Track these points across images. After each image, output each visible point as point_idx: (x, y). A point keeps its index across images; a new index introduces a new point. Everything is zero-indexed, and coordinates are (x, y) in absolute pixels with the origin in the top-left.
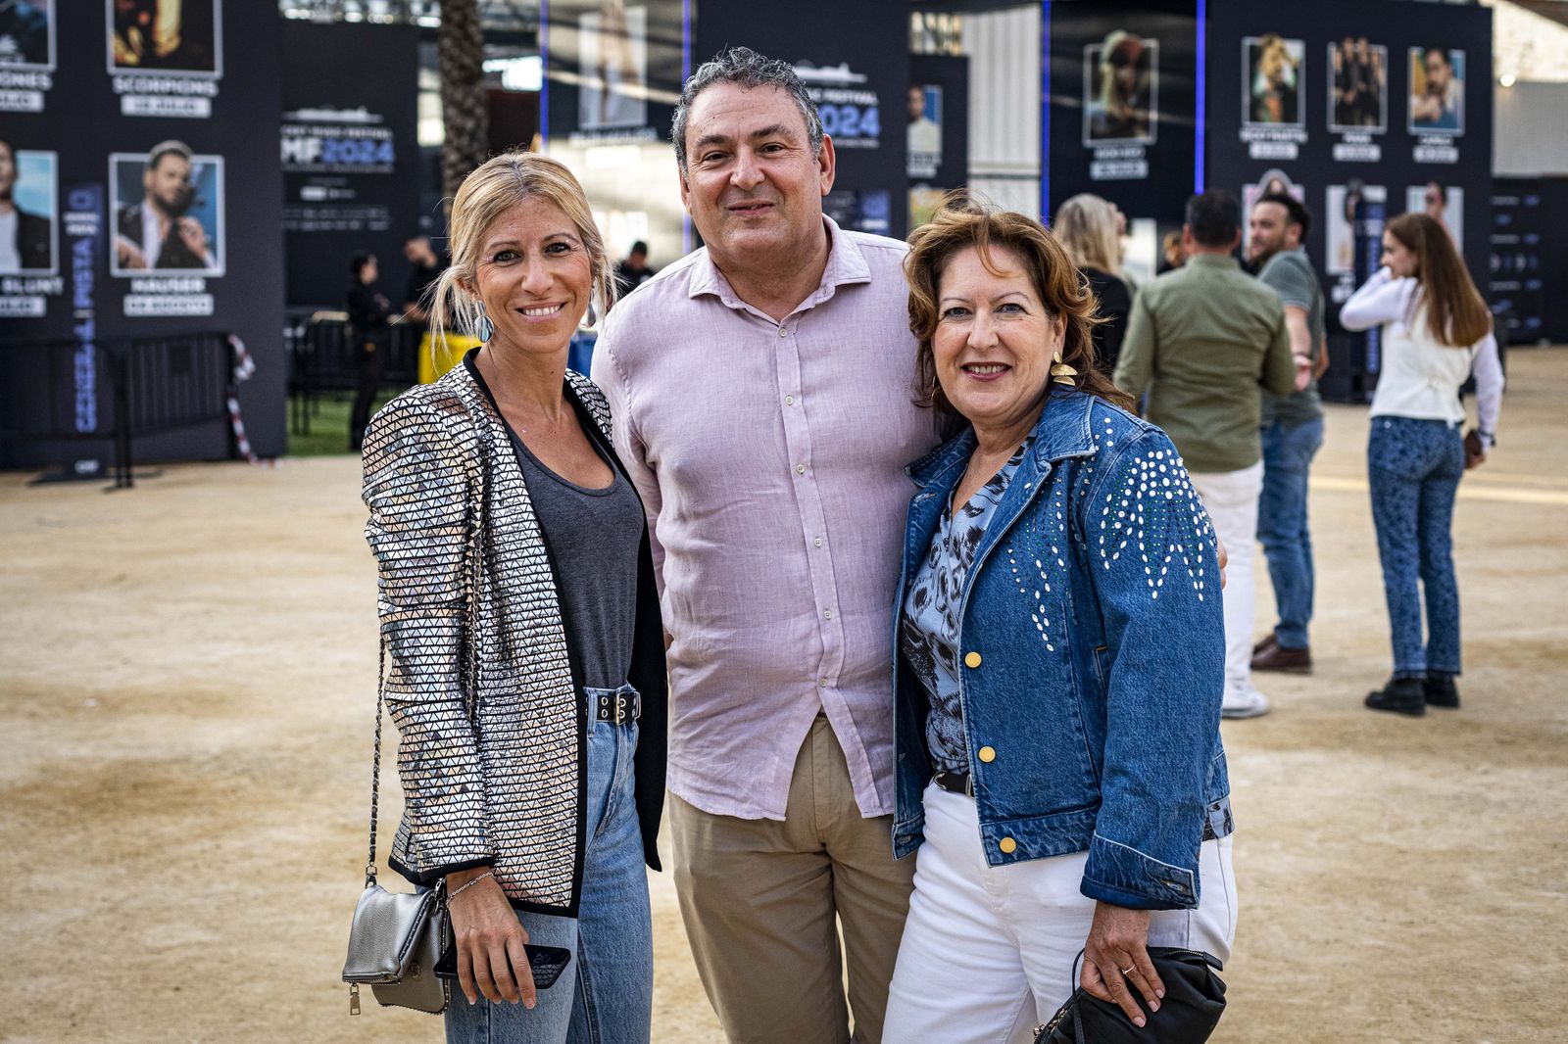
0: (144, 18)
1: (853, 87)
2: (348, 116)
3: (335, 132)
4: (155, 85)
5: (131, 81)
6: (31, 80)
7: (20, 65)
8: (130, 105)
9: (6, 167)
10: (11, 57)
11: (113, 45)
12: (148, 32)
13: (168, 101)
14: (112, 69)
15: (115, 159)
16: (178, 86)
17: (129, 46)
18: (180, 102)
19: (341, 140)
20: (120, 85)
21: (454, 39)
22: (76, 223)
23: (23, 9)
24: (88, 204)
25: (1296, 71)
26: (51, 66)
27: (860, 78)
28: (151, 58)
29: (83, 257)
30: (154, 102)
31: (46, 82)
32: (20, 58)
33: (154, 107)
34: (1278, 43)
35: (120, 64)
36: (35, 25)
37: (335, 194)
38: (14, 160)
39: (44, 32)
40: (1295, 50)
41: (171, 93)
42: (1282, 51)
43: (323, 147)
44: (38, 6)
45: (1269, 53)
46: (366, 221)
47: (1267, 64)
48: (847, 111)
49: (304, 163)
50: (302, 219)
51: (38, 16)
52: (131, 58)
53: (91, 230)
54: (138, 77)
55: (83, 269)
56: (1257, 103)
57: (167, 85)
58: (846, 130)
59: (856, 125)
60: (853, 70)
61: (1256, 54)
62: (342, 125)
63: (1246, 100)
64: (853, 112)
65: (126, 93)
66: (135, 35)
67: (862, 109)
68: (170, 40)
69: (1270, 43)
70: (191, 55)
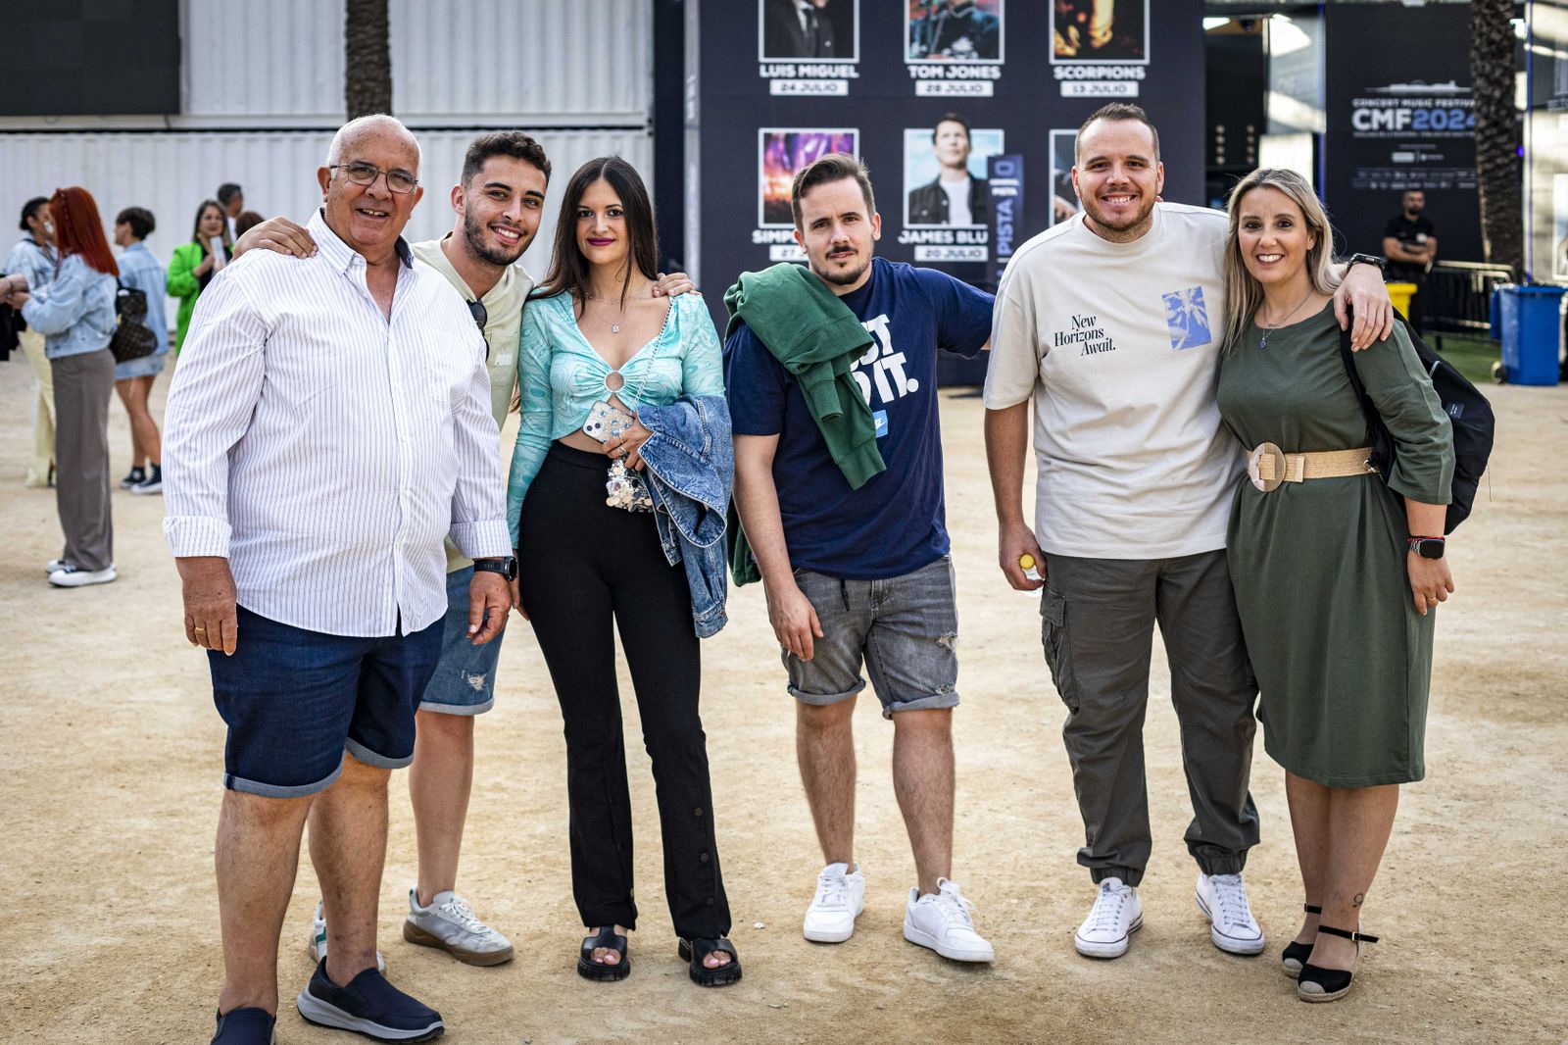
0: (1082, 18)
2: (1438, 88)
3: (1428, 103)
4: (1090, 72)
5: (1069, 69)
6: (984, 72)
7: (975, 60)
8: (1068, 90)
9: (962, 142)
10: (968, 55)
11: (1055, 40)
12: (1085, 30)
13: (1101, 84)
14: (1053, 61)
15: (1053, 133)
16: (1110, 73)
17: (1068, 40)
18: (1111, 85)
19: (1429, 110)
20: (1059, 73)
21: (1484, 16)
22: (1000, 187)
23: (978, 15)
24: (1010, 172)
26: (1001, 61)
28: (1087, 50)
29: (1004, 214)
30: (1089, 86)
31: (996, 74)
32: (975, 55)
33: (1089, 90)
35: (1058, 57)
36: (988, 28)
37: (1424, 157)
38: (969, 136)
39: (995, 33)
41: (1104, 79)
43: (1412, 117)
44: (992, 13)
46: (1455, 182)
49: (1395, 130)
50: (1393, 180)
51: (991, 20)
52: (1070, 51)
53: (1013, 192)
54: (1075, 66)
55: (1004, 223)
57: (1101, 72)
62: (1433, 96)
65: (1065, 79)
66: (1073, 32)
68: (1105, 34)
70: (1122, 46)
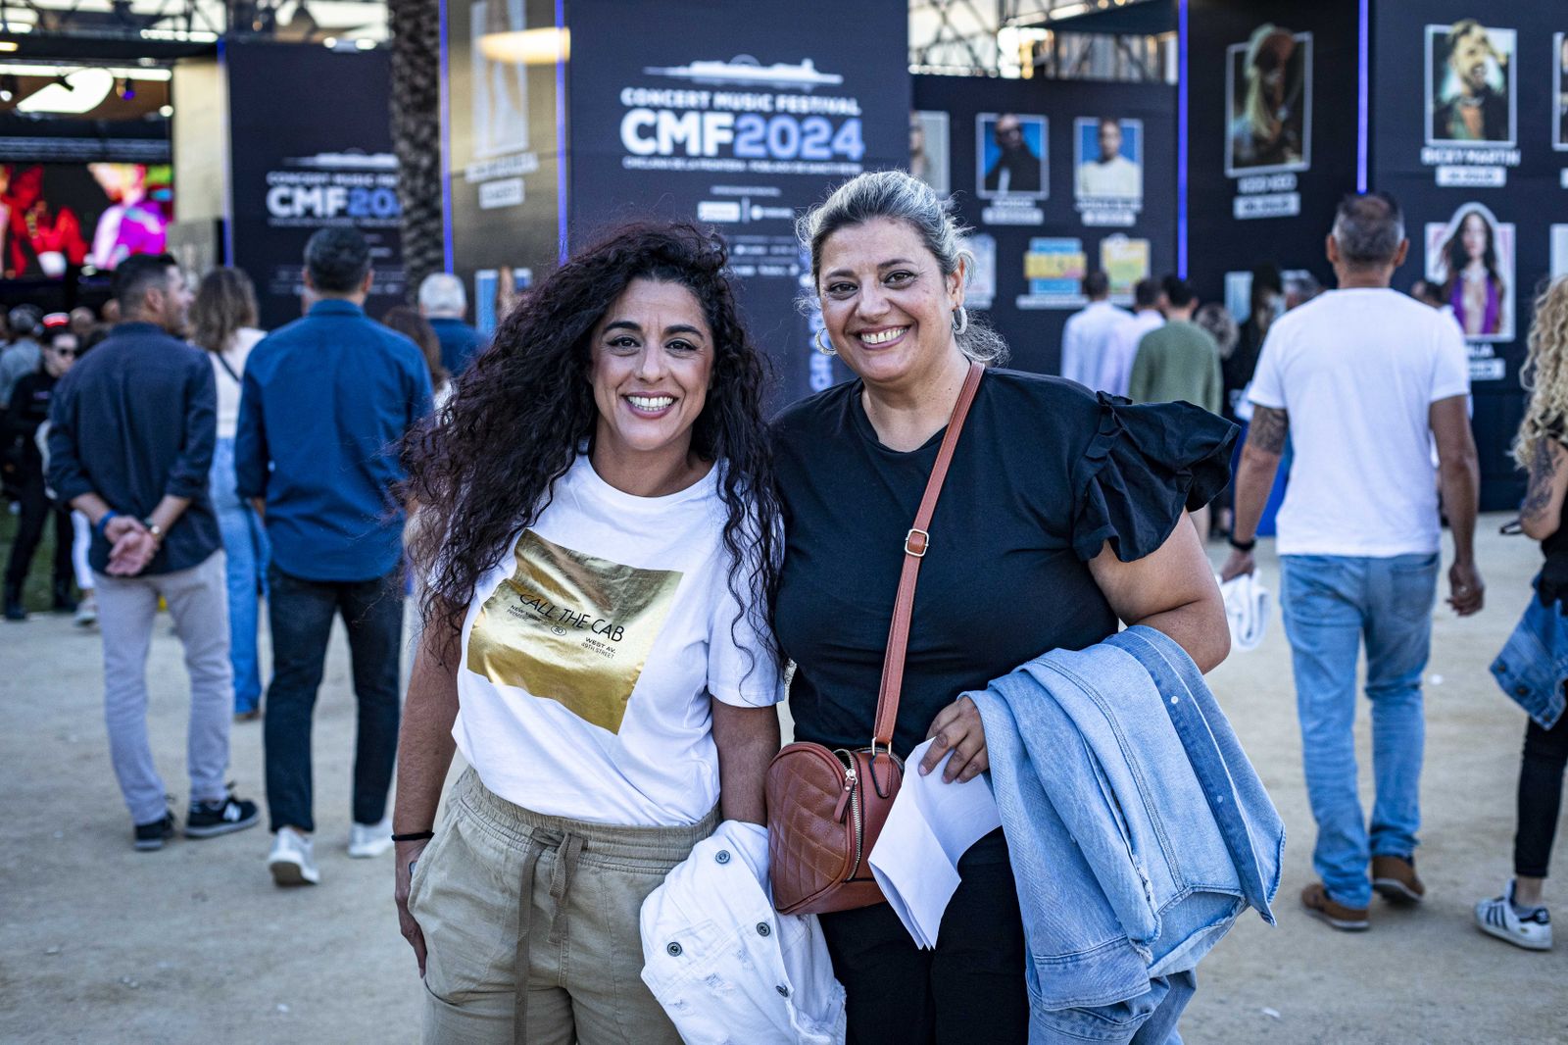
1: (821, 91)
25: (1504, 69)
27: (834, 79)
34: (1477, 31)
40: (1504, 41)
42: (1484, 41)
45: (1464, 44)
47: (1461, 61)
48: (809, 125)
56: (1445, 115)
58: (809, 151)
59: (828, 144)
60: (819, 68)
61: (1445, 48)
63: (1430, 108)
64: (825, 128)
67: (837, 121)
69: (1466, 32)
